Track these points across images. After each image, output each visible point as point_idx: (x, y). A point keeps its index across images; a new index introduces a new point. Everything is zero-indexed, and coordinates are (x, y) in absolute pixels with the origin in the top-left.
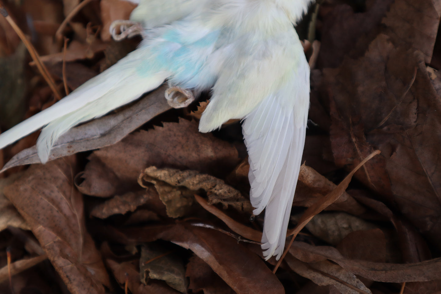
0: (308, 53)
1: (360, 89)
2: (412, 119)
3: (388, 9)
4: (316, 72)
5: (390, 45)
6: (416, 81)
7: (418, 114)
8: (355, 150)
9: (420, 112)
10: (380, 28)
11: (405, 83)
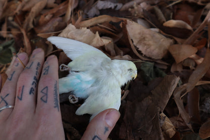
0: (122, 95)
1: (136, 114)
2: (149, 132)
3: (155, 88)
4: (124, 101)
5: (151, 102)
6: (155, 118)
7: (152, 130)
8: (127, 135)
9: (153, 130)
10: (150, 94)
11: (152, 117)
